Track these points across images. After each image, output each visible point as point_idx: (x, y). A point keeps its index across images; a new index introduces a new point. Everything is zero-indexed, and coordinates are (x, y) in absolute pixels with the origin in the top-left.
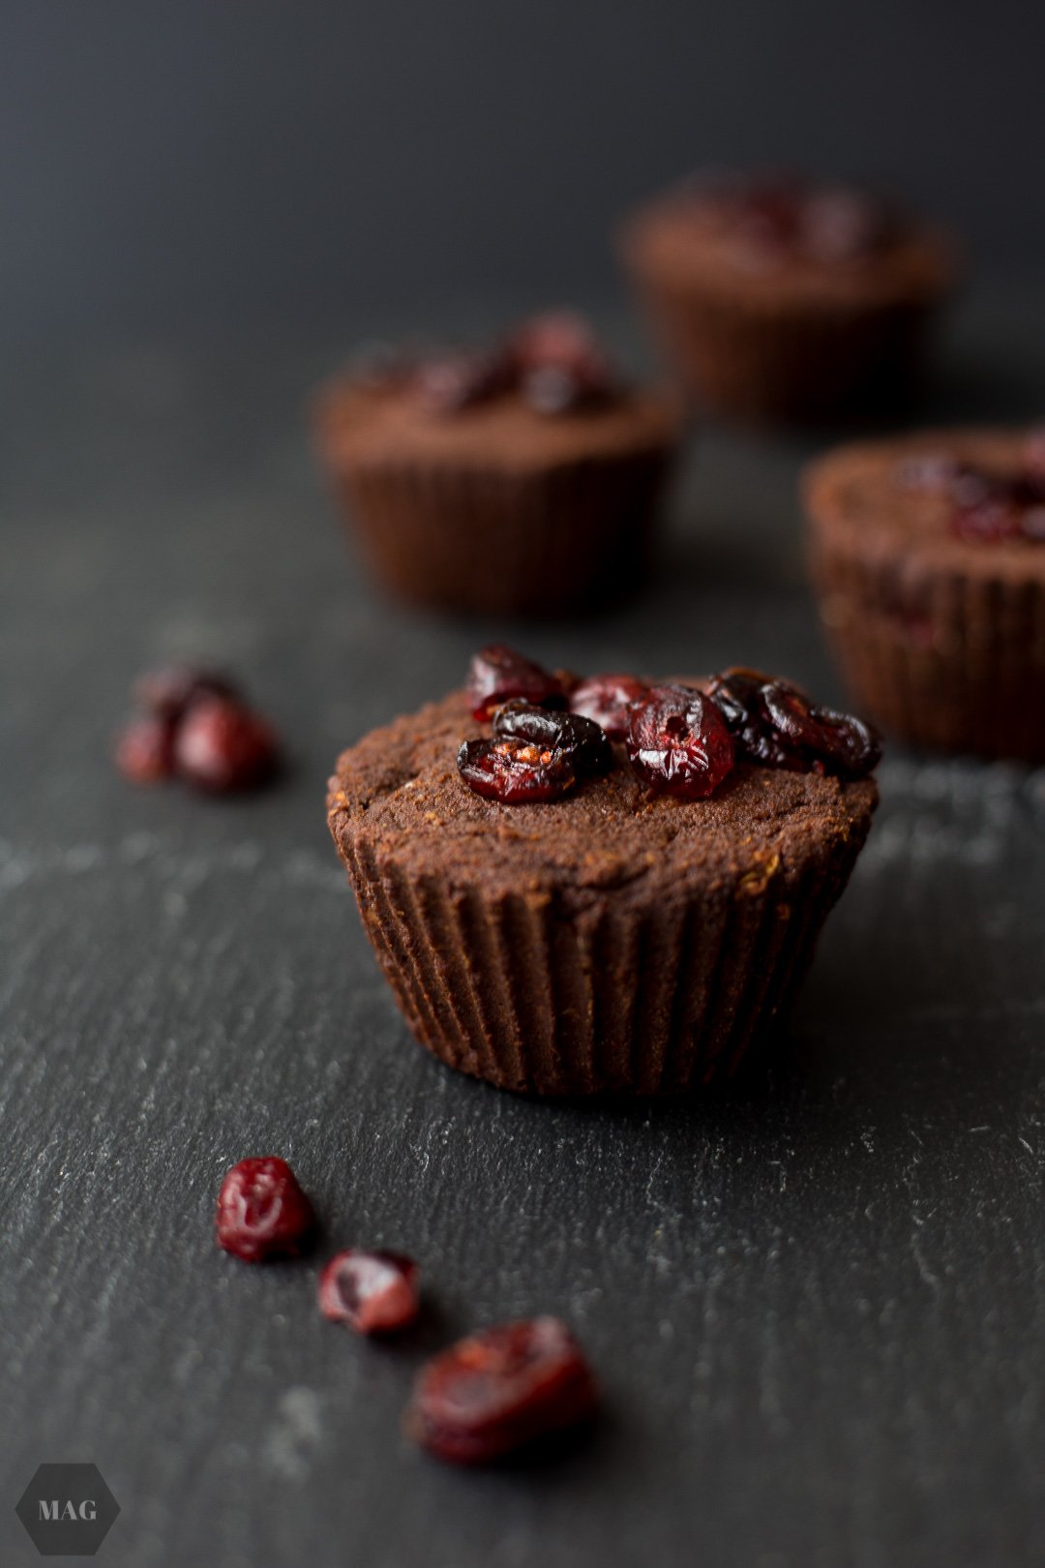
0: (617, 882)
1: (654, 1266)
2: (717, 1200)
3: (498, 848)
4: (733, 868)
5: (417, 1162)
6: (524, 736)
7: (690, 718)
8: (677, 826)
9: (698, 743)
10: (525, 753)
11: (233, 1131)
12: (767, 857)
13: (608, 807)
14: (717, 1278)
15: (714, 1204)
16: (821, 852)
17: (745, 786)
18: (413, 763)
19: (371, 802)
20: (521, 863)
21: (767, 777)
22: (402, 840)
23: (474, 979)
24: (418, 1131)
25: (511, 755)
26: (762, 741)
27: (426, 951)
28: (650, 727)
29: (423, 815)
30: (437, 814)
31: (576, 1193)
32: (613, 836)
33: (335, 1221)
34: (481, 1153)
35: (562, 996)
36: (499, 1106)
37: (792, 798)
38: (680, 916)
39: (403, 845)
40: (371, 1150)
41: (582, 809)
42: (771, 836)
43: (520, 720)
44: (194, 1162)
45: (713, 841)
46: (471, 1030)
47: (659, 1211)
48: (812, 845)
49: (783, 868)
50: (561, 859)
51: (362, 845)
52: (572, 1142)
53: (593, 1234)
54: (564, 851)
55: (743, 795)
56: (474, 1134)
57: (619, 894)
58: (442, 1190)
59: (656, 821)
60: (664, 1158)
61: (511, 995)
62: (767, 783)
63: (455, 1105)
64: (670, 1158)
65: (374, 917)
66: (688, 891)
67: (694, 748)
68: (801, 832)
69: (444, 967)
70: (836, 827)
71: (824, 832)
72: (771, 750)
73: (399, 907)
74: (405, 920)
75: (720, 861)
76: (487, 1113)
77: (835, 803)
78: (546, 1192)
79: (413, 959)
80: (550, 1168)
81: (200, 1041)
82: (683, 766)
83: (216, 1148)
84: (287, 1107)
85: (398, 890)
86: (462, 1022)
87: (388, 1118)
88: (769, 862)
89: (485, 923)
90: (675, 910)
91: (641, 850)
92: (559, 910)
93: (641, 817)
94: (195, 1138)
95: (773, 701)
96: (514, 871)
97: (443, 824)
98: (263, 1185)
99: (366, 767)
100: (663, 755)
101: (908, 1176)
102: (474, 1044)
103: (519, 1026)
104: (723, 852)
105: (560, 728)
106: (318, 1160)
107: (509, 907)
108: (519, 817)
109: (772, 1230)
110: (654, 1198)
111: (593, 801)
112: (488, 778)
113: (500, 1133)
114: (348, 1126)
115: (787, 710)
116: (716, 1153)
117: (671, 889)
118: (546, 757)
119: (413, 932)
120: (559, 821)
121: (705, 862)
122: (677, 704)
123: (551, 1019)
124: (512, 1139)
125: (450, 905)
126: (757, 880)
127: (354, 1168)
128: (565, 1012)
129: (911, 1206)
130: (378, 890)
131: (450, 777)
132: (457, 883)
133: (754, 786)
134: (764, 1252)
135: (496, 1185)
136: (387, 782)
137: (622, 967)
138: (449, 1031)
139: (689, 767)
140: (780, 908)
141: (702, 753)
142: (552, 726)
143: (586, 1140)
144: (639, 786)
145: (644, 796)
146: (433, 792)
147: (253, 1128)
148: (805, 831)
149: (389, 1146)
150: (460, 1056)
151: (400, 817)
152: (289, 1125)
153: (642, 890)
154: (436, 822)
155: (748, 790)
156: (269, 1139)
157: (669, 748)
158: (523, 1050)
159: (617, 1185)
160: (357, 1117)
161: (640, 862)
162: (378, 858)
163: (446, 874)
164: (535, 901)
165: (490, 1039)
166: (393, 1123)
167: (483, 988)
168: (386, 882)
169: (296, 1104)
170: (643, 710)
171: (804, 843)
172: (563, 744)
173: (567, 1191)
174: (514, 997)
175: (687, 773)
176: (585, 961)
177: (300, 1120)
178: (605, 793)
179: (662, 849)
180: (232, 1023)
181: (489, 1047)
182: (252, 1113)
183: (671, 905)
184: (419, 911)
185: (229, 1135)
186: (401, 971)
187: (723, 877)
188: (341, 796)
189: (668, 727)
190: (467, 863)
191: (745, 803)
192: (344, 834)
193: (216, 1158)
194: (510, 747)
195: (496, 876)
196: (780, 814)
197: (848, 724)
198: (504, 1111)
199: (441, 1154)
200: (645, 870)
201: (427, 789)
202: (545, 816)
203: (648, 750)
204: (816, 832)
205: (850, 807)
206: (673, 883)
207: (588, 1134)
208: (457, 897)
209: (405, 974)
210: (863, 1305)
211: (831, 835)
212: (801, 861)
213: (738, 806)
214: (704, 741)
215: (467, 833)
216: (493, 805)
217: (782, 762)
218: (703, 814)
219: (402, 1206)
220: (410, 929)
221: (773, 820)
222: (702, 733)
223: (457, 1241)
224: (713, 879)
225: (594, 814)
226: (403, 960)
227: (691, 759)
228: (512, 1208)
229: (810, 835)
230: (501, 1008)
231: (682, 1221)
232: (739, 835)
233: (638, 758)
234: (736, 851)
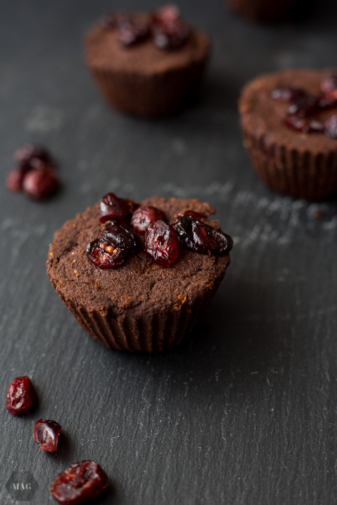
0: (131, 307)
2: (164, 399)
3: (93, 292)
4: (170, 302)
5: (73, 375)
7: (165, 237)
8: (156, 280)
9: (166, 249)
10: (109, 249)
12: (182, 297)
13: (134, 271)
15: (162, 400)
16: (201, 295)
17: (182, 262)
19: (60, 258)
20: (100, 299)
21: (190, 257)
22: (64, 285)
23: (89, 325)
24: (76, 361)
25: (104, 249)
26: (191, 242)
28: (152, 239)
29: (73, 271)
30: (78, 271)
31: (120, 393)
32: (132, 286)
34: (94, 372)
35: (116, 333)
37: (197, 267)
38: (151, 319)
41: (125, 273)
42: (186, 287)
43: (109, 235)
44: (5, 370)
45: (165, 289)
47: (145, 402)
48: (199, 292)
49: (187, 301)
50: (113, 298)
52: (123, 369)
53: (122, 411)
54: (114, 295)
55: (181, 266)
56: (93, 363)
57: (131, 311)
58: (79, 388)
59: (149, 278)
60: (150, 379)
62: (190, 260)
63: (89, 350)
64: (152, 379)
66: (154, 310)
67: (164, 251)
68: (195, 287)
70: (208, 285)
71: (204, 287)
75: (166, 300)
76: (99, 354)
77: (212, 269)
78: (111, 391)
80: (114, 380)
81: (14, 316)
82: (160, 257)
88: (183, 299)
89: (89, 315)
90: (149, 317)
92: (111, 312)
93: (144, 276)
95: (195, 231)
96: (97, 302)
97: (79, 277)
99: (62, 241)
100: (154, 252)
104: (167, 296)
105: (120, 241)
107: (95, 313)
108: (104, 275)
109: (179, 413)
110: (144, 396)
111: (130, 269)
112: (94, 260)
113: (101, 364)
114: (54, 358)
115: (199, 234)
116: (167, 378)
117: (149, 310)
118: (115, 251)
120: (116, 279)
121: (161, 300)
122: (162, 231)
124: (104, 367)
125: (78, 308)
126: (178, 306)
127: (53, 376)
128: (118, 337)
129: (225, 405)
132: (79, 304)
133: (185, 261)
134: (174, 423)
135: (96, 387)
136: (68, 247)
139: (162, 258)
140: (188, 311)
141: (167, 253)
142: (118, 241)
143: (127, 368)
144: (147, 259)
146: (79, 258)
148: (197, 287)
149: (66, 367)
153: (139, 310)
154: (77, 275)
155: (183, 264)
157: (157, 249)
159: (134, 389)
160: (58, 353)
161: (139, 299)
163: (76, 300)
169: (40, 346)
170: (151, 230)
171: (196, 292)
172: (121, 248)
173: (117, 391)
174: (101, 332)
175: (161, 260)
177: (39, 354)
178: (135, 263)
179: (148, 293)
183: (148, 315)
187: (166, 306)
188: (51, 254)
189: (157, 240)
191: (181, 270)
192: (49, 274)
194: (104, 245)
195: (91, 303)
196: (192, 276)
197: (220, 238)
199: (81, 372)
200: (141, 302)
201: (77, 257)
202: (112, 276)
203: (150, 249)
204: (201, 287)
205: (216, 271)
206: (149, 308)
207: (129, 366)
208: (80, 307)
211: (205, 288)
212: (194, 298)
213: (178, 271)
214: (168, 248)
215: (85, 283)
216: (97, 268)
217: (197, 250)
218: (165, 274)
219: (65, 395)
221: (188, 279)
222: (168, 245)
223: (79, 411)
224: (163, 307)
225: (128, 275)
227: (163, 255)
228: (99, 398)
229: (198, 289)
231: (151, 407)
232: (175, 286)
233: (147, 251)
234: (172, 296)
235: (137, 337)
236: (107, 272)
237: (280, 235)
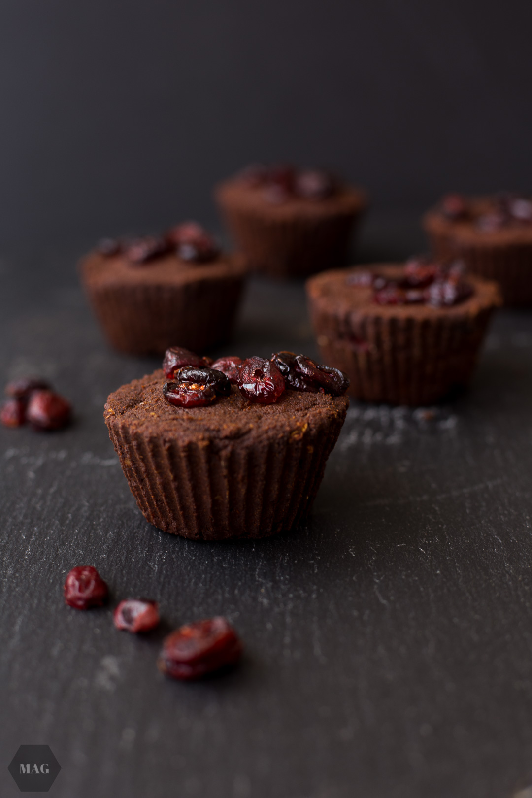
0: (237, 436)
1: (262, 603)
3: (184, 424)
4: (288, 428)
5: (152, 569)
6: (191, 380)
7: (265, 370)
8: (262, 414)
9: (269, 379)
10: (193, 386)
11: (68, 561)
12: (302, 424)
13: (231, 408)
14: (290, 606)
15: (286, 578)
16: (326, 422)
17: (290, 398)
18: (142, 396)
19: (124, 412)
20: (195, 429)
21: (300, 394)
22: (141, 423)
23: (175, 485)
24: (151, 557)
25: (187, 387)
26: (297, 380)
27: (152, 474)
28: (247, 375)
29: (149, 414)
30: (155, 413)
31: (224, 577)
32: (234, 418)
33: (118, 593)
34: (180, 564)
35: (214, 490)
36: (187, 546)
37: (311, 402)
38: (266, 450)
39: (142, 425)
40: (131, 565)
41: (219, 408)
42: (304, 416)
43: (189, 374)
44: (51, 573)
45: (278, 419)
46: (173, 510)
47: (262, 582)
48: (322, 419)
49: (309, 429)
50: (212, 427)
51: (123, 427)
52: (221, 558)
53: (233, 592)
54: (214, 423)
55: (290, 402)
56: (176, 557)
57: (239, 441)
58: (164, 579)
59: (252, 412)
60: (262, 562)
61: (192, 490)
62: (300, 397)
63: (167, 546)
64: (265, 562)
65: (129, 462)
66: (269, 439)
67: (268, 381)
68: (316, 414)
69: (161, 480)
70: (332, 412)
71: (327, 413)
72: (301, 384)
73: (141, 454)
74: (143, 460)
75: (282, 426)
76: (181, 549)
77: (330, 404)
78: (211, 577)
79: (146, 479)
80: (212, 568)
81: (48, 527)
82: (263, 389)
83: (61, 567)
84: (91, 550)
85: (140, 446)
86: (169, 507)
87: (137, 553)
88: (303, 426)
89: (180, 457)
90: (263, 447)
91: (247, 423)
92: (212, 449)
93: (245, 411)
94: (51, 564)
95: (300, 362)
96: (192, 433)
97: (159, 417)
98: (85, 575)
99: (121, 399)
100: (254, 385)
101: (371, 564)
102: (174, 518)
103: (196, 505)
104: (283, 422)
105: (208, 374)
106: (107, 570)
107: (190, 448)
108: (192, 413)
109: (313, 587)
111: (224, 406)
112: (178, 397)
113: (188, 556)
114: (119, 556)
115: (307, 366)
116: (285, 559)
117: (262, 438)
118: (202, 388)
119: (147, 466)
120: (210, 413)
121: (275, 427)
122: (259, 365)
123: (210, 501)
124: (194, 558)
125: (164, 450)
126: (299, 434)
127: (124, 572)
128: (216, 497)
129: (373, 575)
130: (130, 448)
131: (160, 399)
132: (167, 439)
133: (294, 398)
134: (310, 595)
135: (188, 576)
136: (131, 404)
137: (241, 474)
138: (163, 513)
139: (266, 390)
140: (309, 448)
141: (271, 383)
142: (205, 374)
143: (227, 557)
144: (244, 400)
145: (246, 404)
146: (153, 405)
147: (76, 559)
148: (318, 414)
149: (139, 563)
150: (168, 524)
151: (139, 415)
152: (93, 557)
153: (249, 439)
154: (155, 416)
155: (292, 399)
156: (84, 563)
157: (256, 382)
158: (198, 517)
159: (242, 573)
160: (123, 553)
161: (247, 427)
162: (130, 432)
163: (162, 436)
164: (202, 444)
165: (183, 513)
166: (139, 554)
167: (179, 489)
168: (134, 443)
169: (95, 549)
170: (244, 368)
171: (318, 418)
172: (210, 382)
173: (220, 576)
174: (193, 492)
175: (265, 392)
176: (224, 472)
177: (97, 555)
178: (229, 403)
179: (256, 422)
180: (62, 521)
181: (182, 518)
182: (75, 553)
183: (262, 445)
184: (150, 454)
185: (66, 562)
186: (141, 487)
187: (284, 432)
188: (111, 410)
189: (255, 374)
190: (171, 430)
191: (291, 405)
192: (114, 424)
193: (61, 571)
194: (186, 385)
195: (184, 435)
196: (307, 409)
197: (334, 371)
198: (189, 548)
199: (163, 565)
200: (250, 430)
201: (150, 404)
202: (204, 412)
203: (247, 384)
204: (323, 414)
205: (337, 406)
206: (262, 436)
207: (228, 555)
208: (167, 445)
209: (142, 488)
210: (355, 613)
211: (330, 415)
212: (317, 426)
213: (288, 406)
214: (272, 378)
215: (170, 419)
216: (180, 409)
217: (306, 388)
218: (273, 409)
219: (147, 585)
220: (145, 464)
221: (304, 411)
222: (271, 375)
223: (173, 597)
224: (279, 434)
225: (225, 410)
226: (142, 480)
227: (266, 386)
228: (196, 584)
229: (320, 415)
230: (187, 498)
231: (273, 585)
232: (289, 416)
233: (243, 387)
234: (289, 422)
235: (243, 491)
236: (196, 410)
237: (387, 435)
